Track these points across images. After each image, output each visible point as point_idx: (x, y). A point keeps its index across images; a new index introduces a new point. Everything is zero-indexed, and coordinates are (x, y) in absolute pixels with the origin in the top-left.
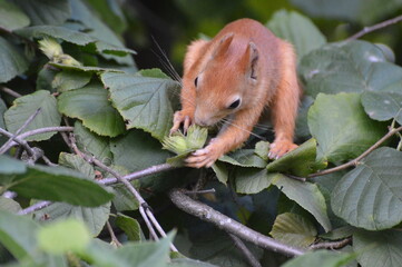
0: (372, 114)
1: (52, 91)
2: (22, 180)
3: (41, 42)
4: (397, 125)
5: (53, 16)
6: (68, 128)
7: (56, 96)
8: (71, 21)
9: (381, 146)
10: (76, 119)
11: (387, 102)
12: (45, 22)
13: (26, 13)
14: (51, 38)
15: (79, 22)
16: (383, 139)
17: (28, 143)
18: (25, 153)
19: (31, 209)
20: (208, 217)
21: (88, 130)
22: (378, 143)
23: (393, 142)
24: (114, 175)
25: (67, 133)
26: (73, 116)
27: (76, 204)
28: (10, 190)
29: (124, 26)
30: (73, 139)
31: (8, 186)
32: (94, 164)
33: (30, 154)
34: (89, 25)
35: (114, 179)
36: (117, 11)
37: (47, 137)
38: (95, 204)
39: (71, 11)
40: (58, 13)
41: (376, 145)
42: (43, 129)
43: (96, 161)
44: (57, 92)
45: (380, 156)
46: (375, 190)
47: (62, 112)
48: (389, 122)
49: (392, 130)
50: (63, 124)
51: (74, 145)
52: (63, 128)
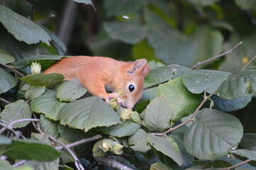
0: (192, 91)
1: (26, 100)
2: (10, 149)
4: (208, 94)
6: (35, 120)
7: (28, 103)
11: (198, 82)
13: (13, 56)
16: (202, 104)
17: (14, 129)
18: (12, 134)
19: (16, 165)
20: (114, 166)
21: (49, 119)
24: (61, 145)
25: (35, 122)
26: (39, 112)
27: (40, 161)
28: (4, 155)
30: (39, 126)
31: (3, 152)
32: (50, 139)
33: (14, 135)
35: (62, 147)
37: (24, 125)
38: (51, 160)
41: (200, 106)
43: (51, 138)
44: (29, 101)
45: (204, 114)
46: (207, 136)
47: (33, 110)
48: (203, 94)
49: (206, 98)
50: (33, 117)
51: (39, 129)
52: (33, 120)
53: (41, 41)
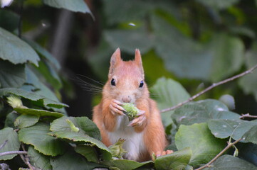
0: (216, 134)
1: (14, 128)
3: (9, 98)
4: (233, 141)
5: (16, 81)
6: (24, 152)
7: (17, 131)
8: (27, 84)
9: (223, 154)
10: (30, 145)
11: (225, 126)
12: (10, 85)
14: (15, 96)
15: (31, 85)
16: (225, 150)
21: (38, 152)
22: (222, 152)
23: (231, 151)
25: (24, 155)
26: (28, 143)
29: (60, 86)
30: (27, 159)
34: (38, 87)
36: (56, 76)
37: (11, 157)
39: (26, 78)
40: (18, 79)
41: (220, 154)
42: (8, 152)
44: (17, 129)
45: (224, 161)
47: (21, 140)
48: (228, 139)
49: (230, 144)
50: (21, 149)
51: (28, 163)
52: (22, 152)
53: (28, 61)
